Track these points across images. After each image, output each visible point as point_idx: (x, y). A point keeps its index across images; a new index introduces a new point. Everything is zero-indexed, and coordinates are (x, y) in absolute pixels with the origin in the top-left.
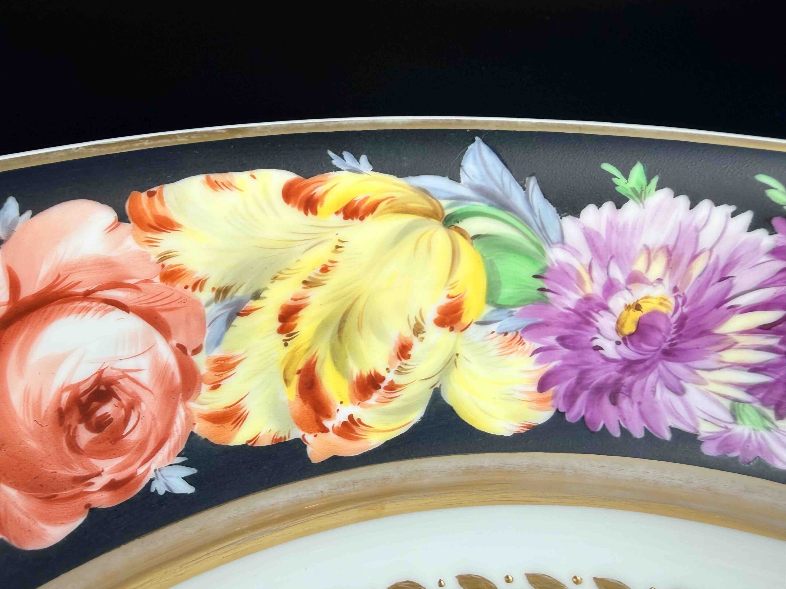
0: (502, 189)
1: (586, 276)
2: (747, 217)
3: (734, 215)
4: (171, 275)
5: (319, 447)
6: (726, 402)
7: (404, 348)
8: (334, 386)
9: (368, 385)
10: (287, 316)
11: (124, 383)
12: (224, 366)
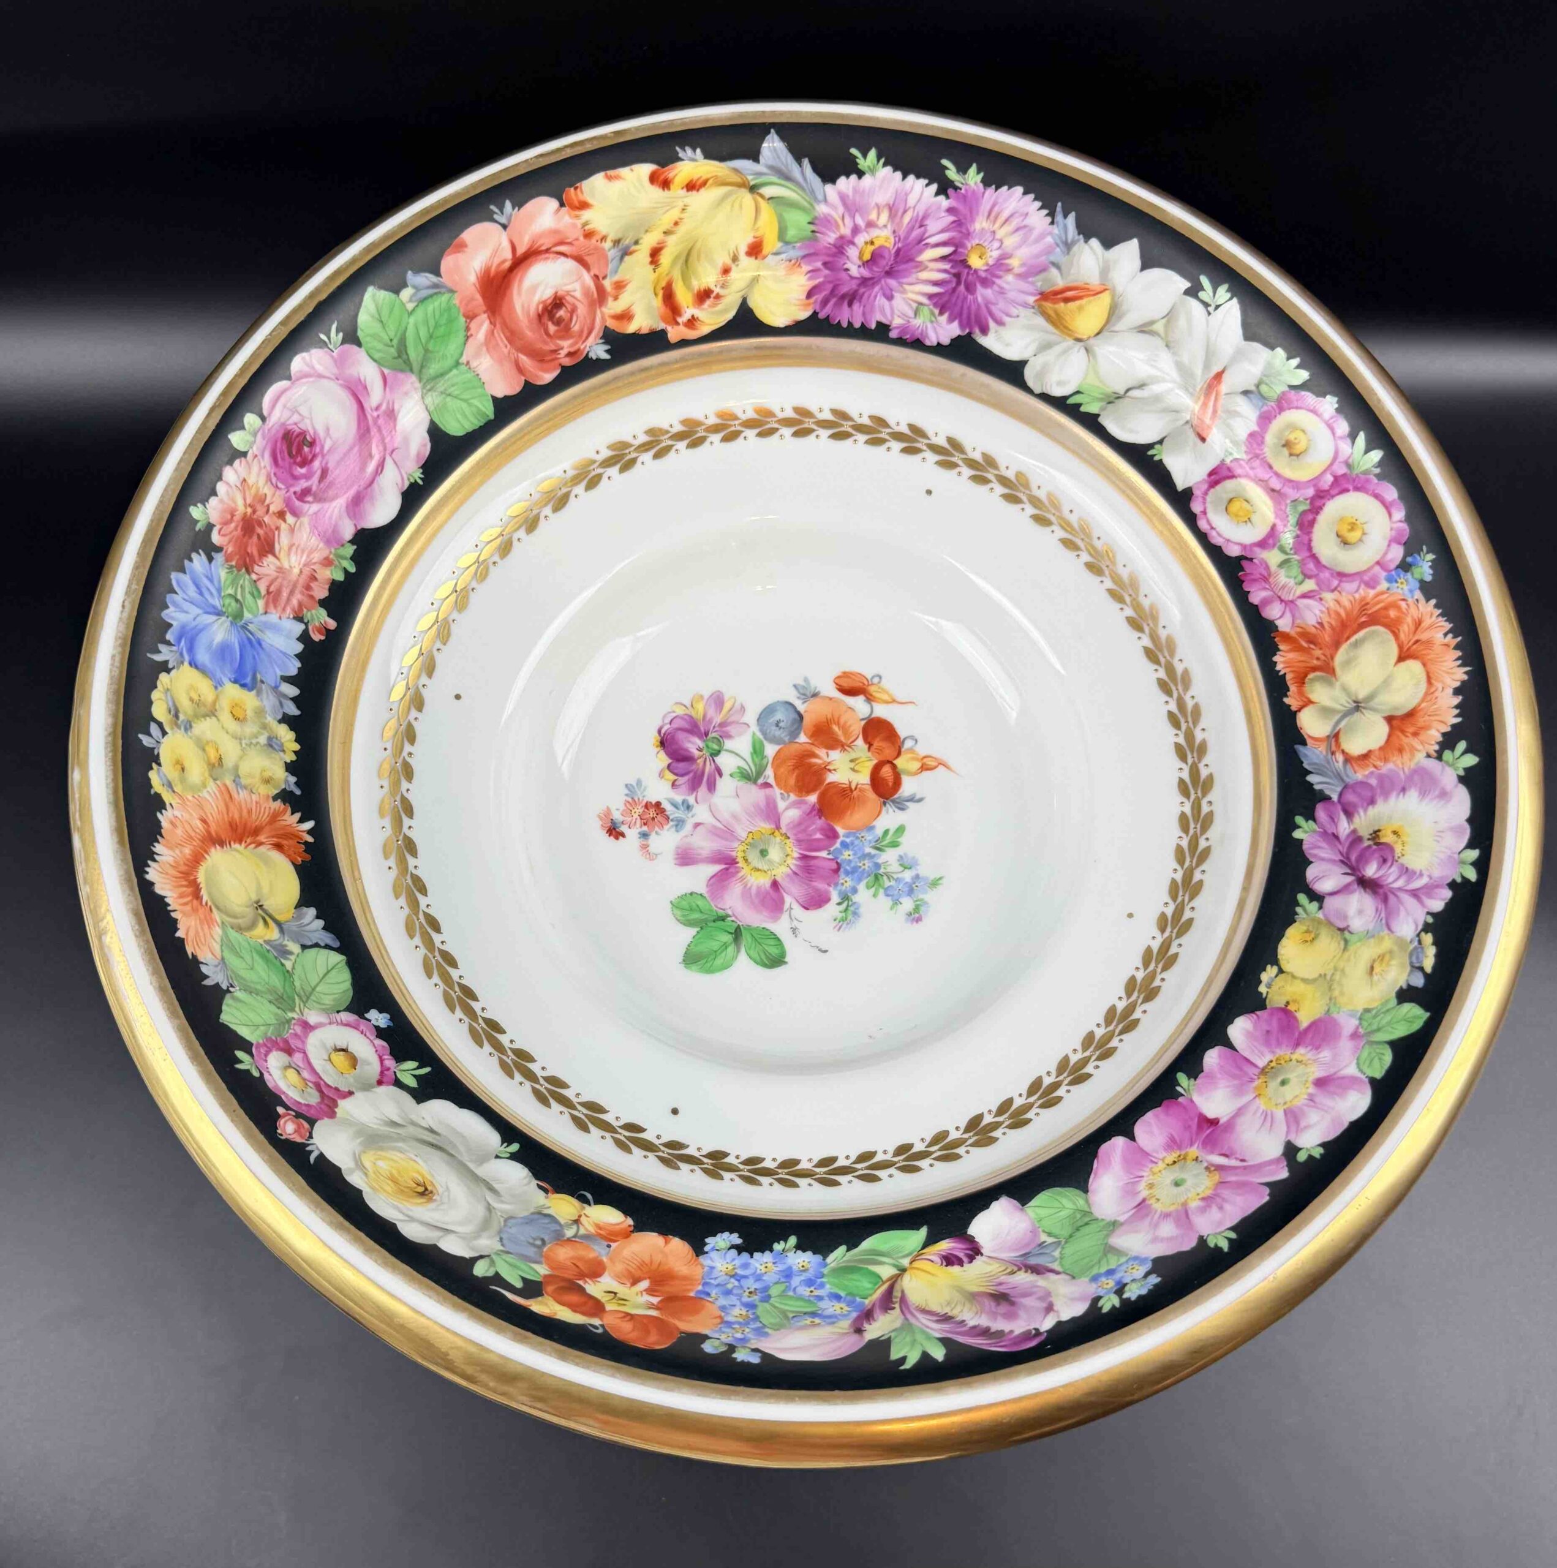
0: (787, 166)
1: (841, 223)
2: (934, 187)
3: (927, 185)
4: (589, 235)
5: (674, 334)
6: (915, 305)
7: (726, 271)
8: (684, 297)
9: (703, 296)
10: (655, 254)
11: (568, 298)
12: (620, 286)
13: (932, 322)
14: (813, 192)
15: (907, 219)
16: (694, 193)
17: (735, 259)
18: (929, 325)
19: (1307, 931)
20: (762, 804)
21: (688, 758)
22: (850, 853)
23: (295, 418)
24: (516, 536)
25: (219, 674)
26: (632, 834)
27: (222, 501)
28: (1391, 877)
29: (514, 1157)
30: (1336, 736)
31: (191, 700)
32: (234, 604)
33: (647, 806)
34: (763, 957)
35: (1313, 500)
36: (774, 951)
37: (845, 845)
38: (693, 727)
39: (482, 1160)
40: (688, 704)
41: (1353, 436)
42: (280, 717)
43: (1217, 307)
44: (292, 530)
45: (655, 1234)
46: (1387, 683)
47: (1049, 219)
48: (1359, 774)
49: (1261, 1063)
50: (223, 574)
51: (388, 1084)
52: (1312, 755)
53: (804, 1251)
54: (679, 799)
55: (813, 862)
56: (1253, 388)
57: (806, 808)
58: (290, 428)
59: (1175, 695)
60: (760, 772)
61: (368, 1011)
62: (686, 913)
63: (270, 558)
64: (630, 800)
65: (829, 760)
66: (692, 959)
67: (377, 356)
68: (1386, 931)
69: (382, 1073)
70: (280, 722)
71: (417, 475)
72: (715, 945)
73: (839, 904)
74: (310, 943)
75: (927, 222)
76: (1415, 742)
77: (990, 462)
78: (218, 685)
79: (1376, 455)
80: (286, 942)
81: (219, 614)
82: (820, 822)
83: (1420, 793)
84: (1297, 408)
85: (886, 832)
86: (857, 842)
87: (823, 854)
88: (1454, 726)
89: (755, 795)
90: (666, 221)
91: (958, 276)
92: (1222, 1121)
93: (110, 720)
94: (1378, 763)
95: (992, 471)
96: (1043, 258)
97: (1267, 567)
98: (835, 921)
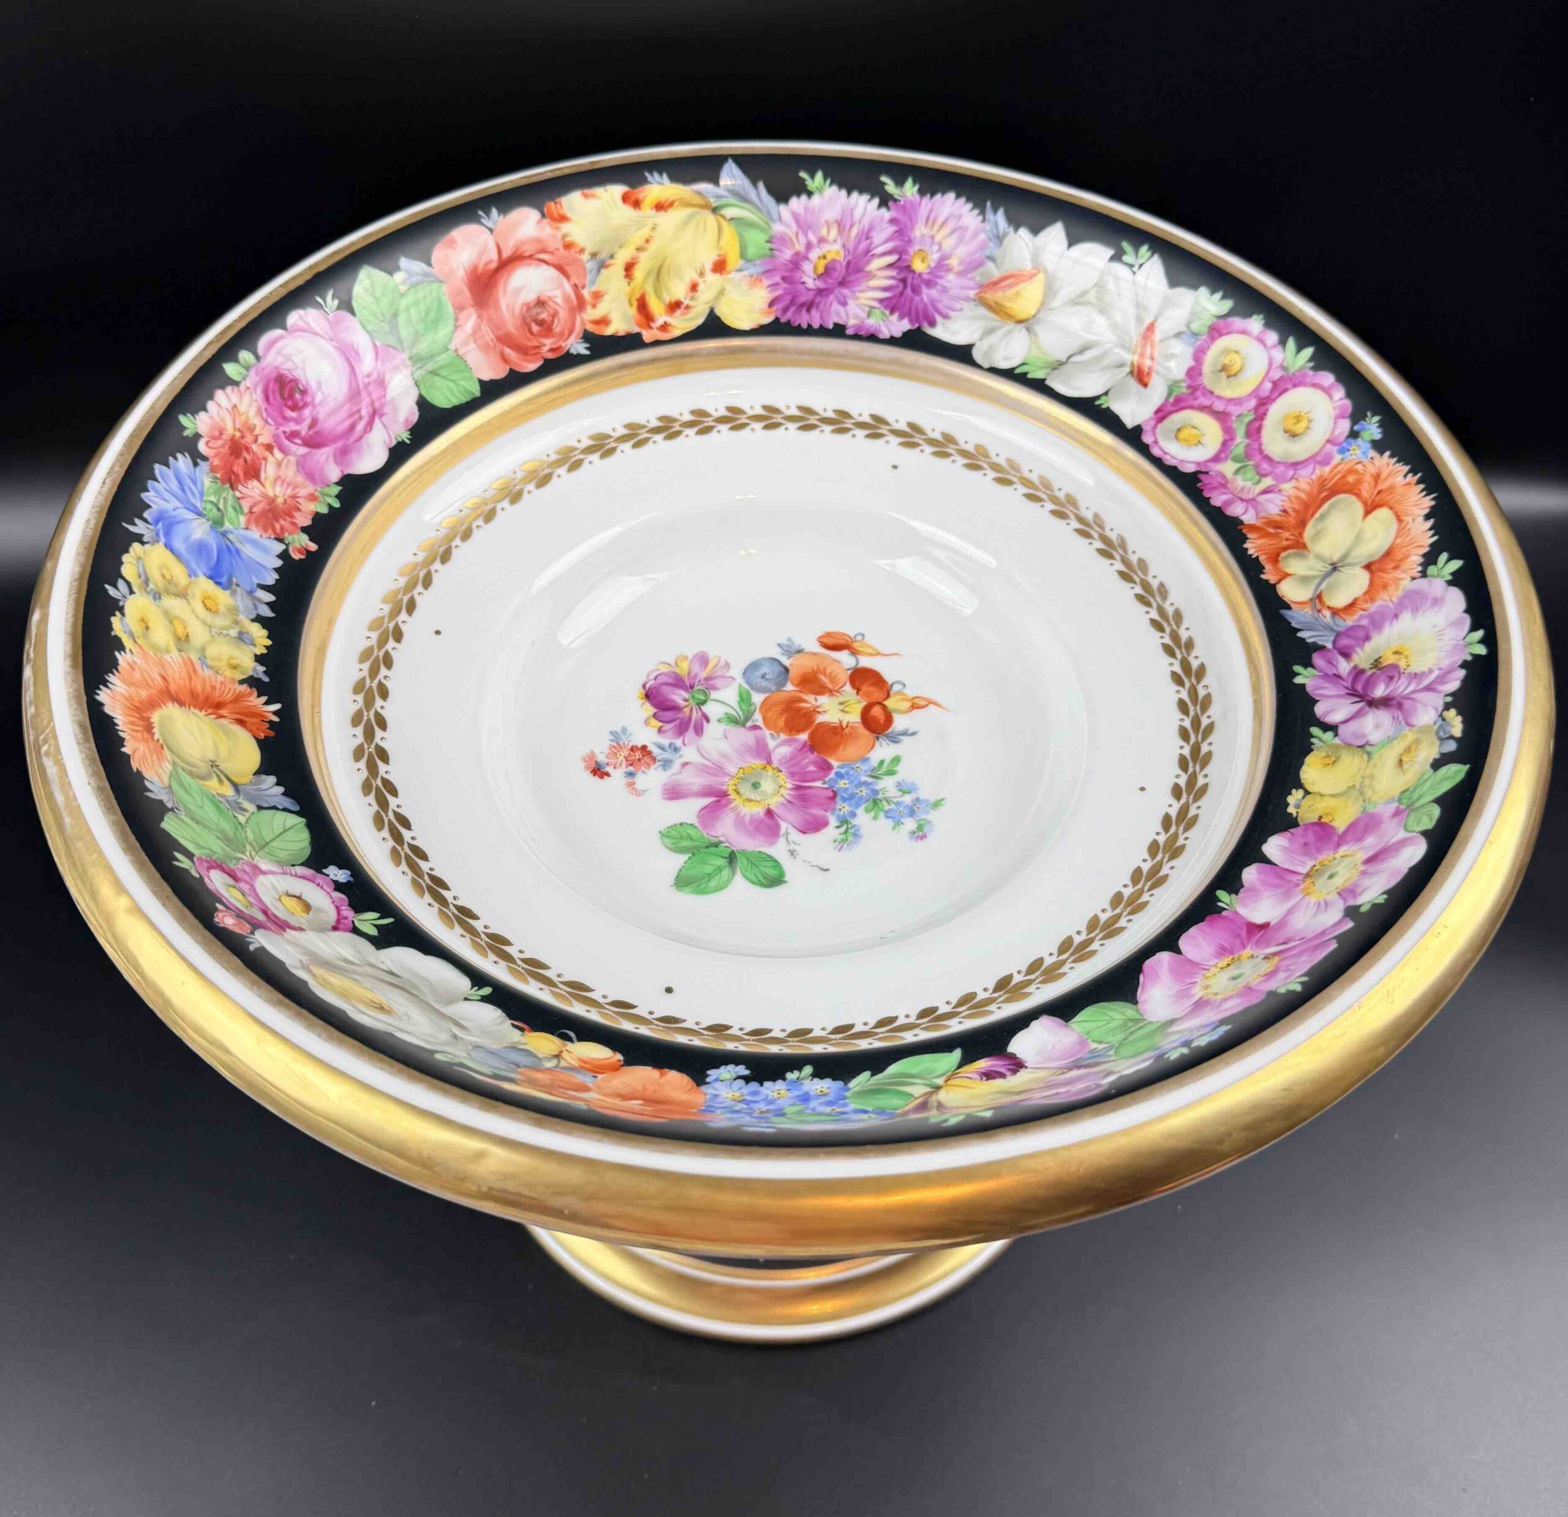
0: (744, 190)
1: (795, 240)
2: (876, 201)
3: (870, 200)
4: (568, 246)
5: (648, 336)
6: (867, 309)
7: (694, 287)
8: (656, 307)
9: (674, 306)
10: (629, 268)
11: (550, 303)
12: (597, 296)
13: (884, 321)
14: (769, 213)
15: (855, 231)
16: (662, 213)
17: (702, 274)
18: (881, 323)
19: (1328, 756)
20: (752, 743)
21: (675, 708)
22: (846, 782)
23: (288, 365)
24: (499, 506)
25: (193, 565)
26: (618, 775)
27: (211, 418)
28: (1401, 687)
29: (485, 999)
30: (1319, 597)
31: (163, 576)
32: (215, 510)
33: (633, 749)
34: (761, 878)
35: (1256, 409)
36: (772, 872)
37: (840, 776)
38: (678, 682)
39: (450, 1001)
40: (673, 663)
41: (1283, 342)
42: (254, 616)
43: (1141, 266)
44: (279, 465)
45: (649, 1068)
46: (1358, 539)
47: (981, 218)
48: (1350, 621)
49: (1304, 870)
50: (207, 482)
51: (345, 930)
52: (1296, 617)
53: (822, 1078)
54: (665, 741)
55: (810, 792)
56: (1185, 329)
57: (798, 745)
58: (284, 372)
59: (1154, 605)
60: (748, 717)
61: (326, 867)
62: (676, 841)
63: (255, 483)
64: (614, 744)
65: (817, 704)
66: (682, 882)
67: (370, 327)
68: (1407, 728)
69: (338, 921)
70: (253, 620)
71: (405, 436)
72: (708, 869)
73: (838, 827)
74: (266, 805)
75: (873, 234)
76: (1398, 574)
77: (949, 439)
78: (192, 574)
79: (1308, 352)
80: (240, 800)
81: (200, 514)
82: (813, 757)
83: (1412, 613)
84: (1228, 333)
85: (882, 762)
86: (851, 772)
87: (819, 784)
88: (1432, 545)
89: (747, 737)
90: (638, 238)
91: (904, 281)
92: (1273, 923)
93: (78, 569)
94: (1366, 606)
95: (952, 446)
96: (979, 254)
97: (1223, 476)
98: (835, 841)
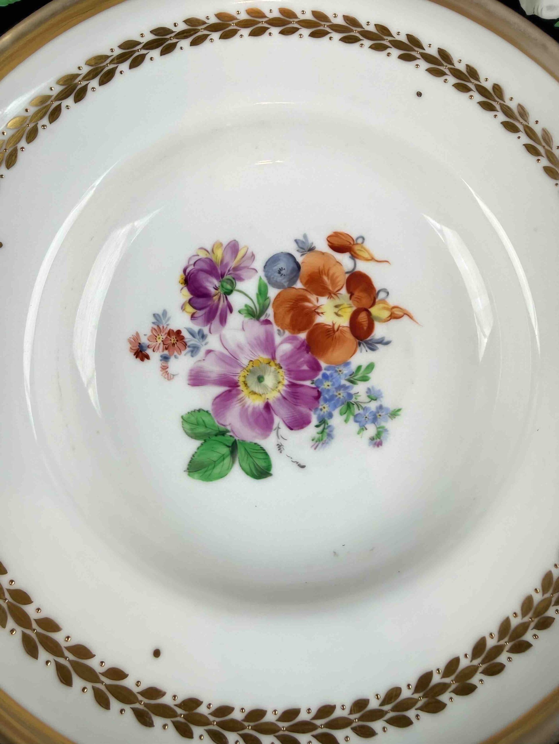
20: (263, 336)
21: (206, 295)
22: (330, 383)
24: (64, 103)
26: (155, 357)
33: (170, 333)
34: (253, 469)
36: (262, 464)
37: (325, 377)
38: (212, 270)
40: (210, 250)
54: (196, 328)
55: (300, 390)
57: (297, 343)
60: (263, 310)
62: (194, 426)
64: (156, 327)
65: (318, 305)
66: (194, 468)
72: (214, 456)
73: (317, 426)
77: (472, 73)
82: (307, 356)
85: (359, 368)
86: (335, 375)
87: (308, 383)
89: (258, 330)
95: (473, 81)
98: (313, 440)
